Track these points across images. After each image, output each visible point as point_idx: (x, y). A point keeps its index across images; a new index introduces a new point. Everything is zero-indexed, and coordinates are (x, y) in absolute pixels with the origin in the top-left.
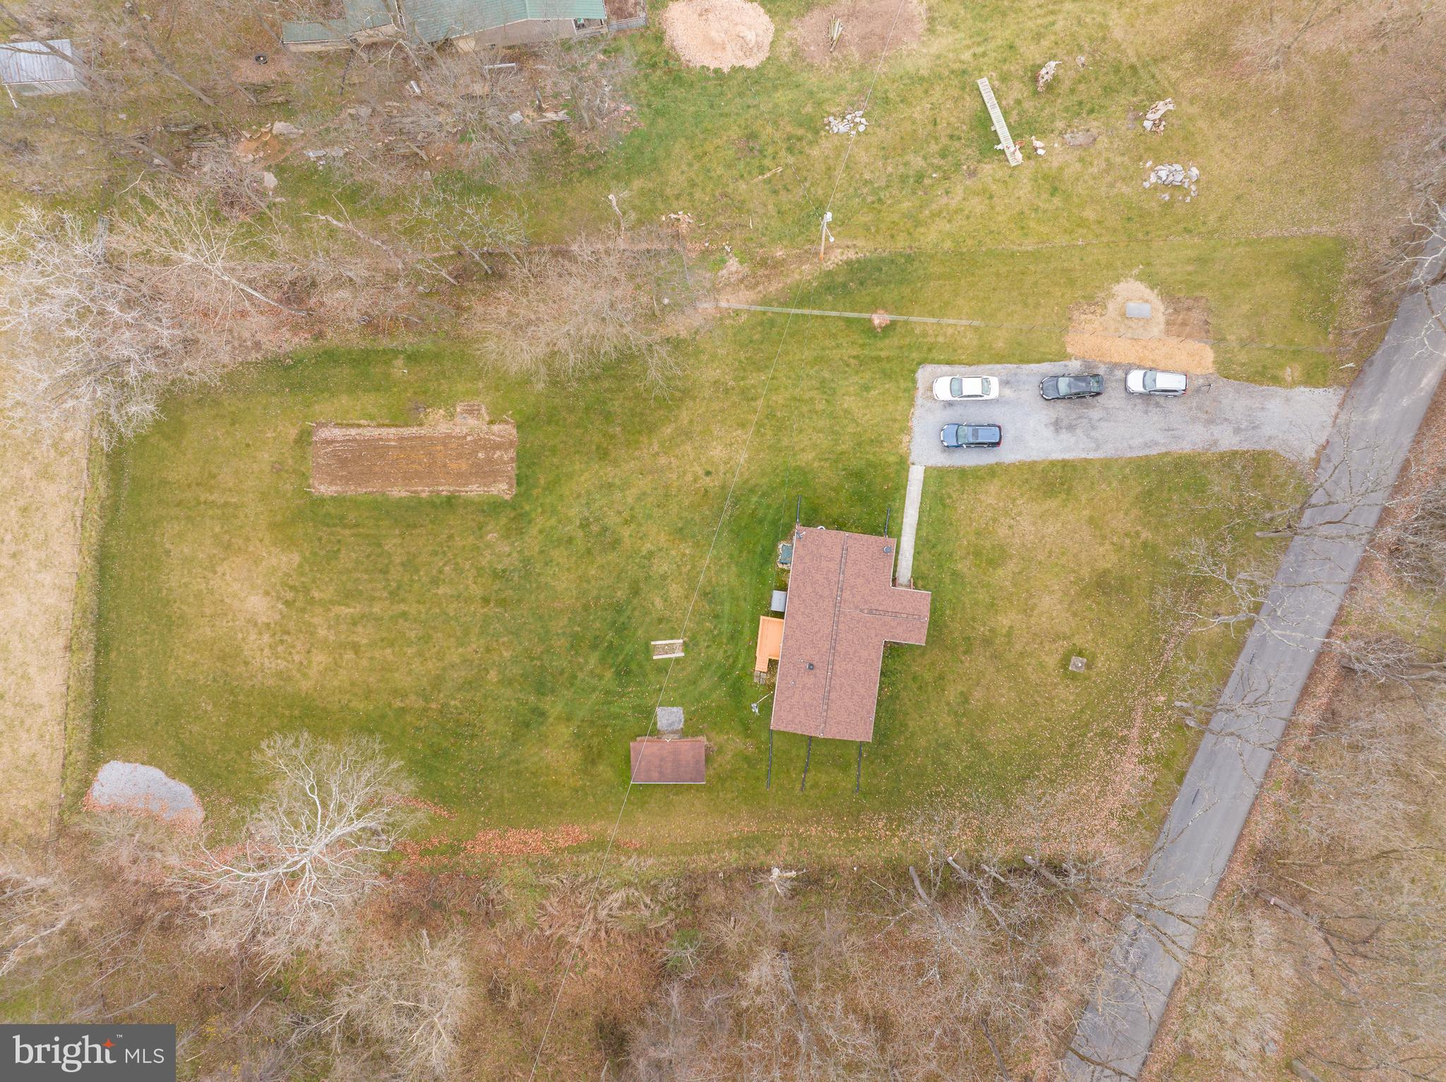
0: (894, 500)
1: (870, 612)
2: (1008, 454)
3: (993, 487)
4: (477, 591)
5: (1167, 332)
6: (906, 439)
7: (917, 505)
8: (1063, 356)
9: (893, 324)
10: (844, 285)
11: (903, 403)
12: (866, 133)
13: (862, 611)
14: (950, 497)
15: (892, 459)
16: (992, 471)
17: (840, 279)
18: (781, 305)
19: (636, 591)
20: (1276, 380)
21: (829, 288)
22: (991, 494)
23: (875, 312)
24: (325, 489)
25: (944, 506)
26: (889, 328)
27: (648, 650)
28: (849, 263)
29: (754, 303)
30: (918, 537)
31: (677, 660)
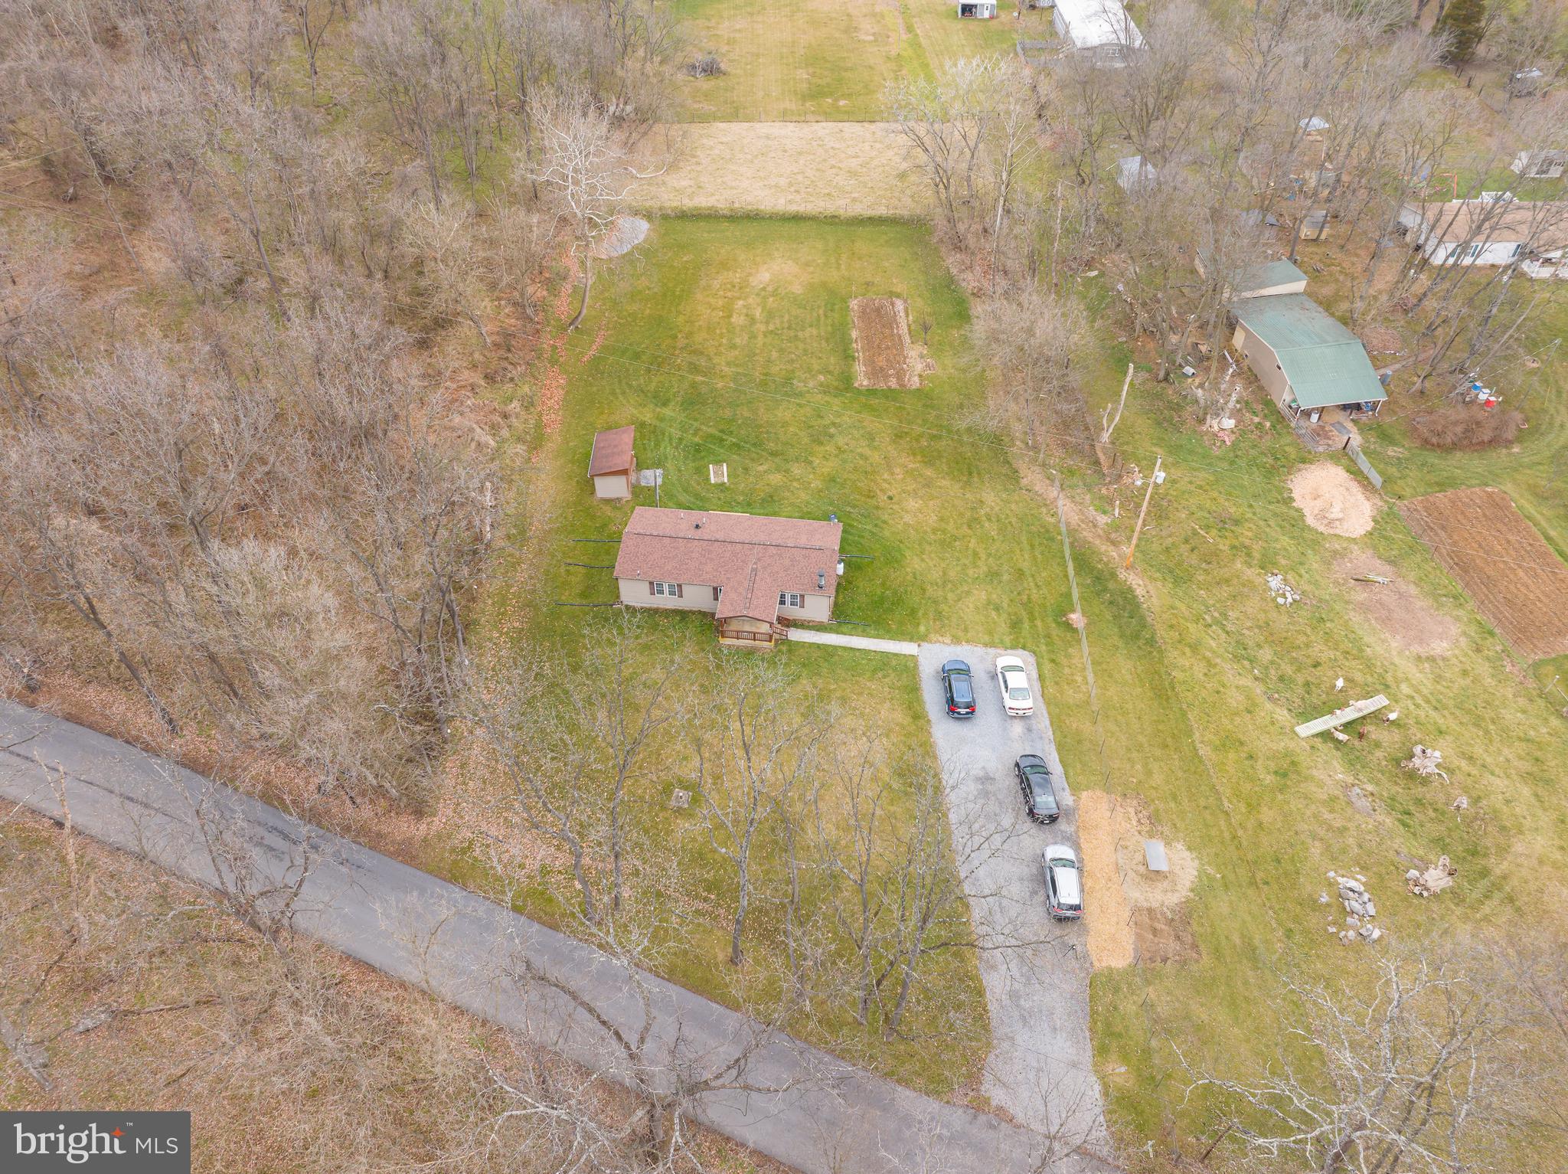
0: (875, 629)
1: (754, 570)
2: (943, 731)
3: (900, 716)
4: (775, 370)
5: (1136, 910)
6: (948, 640)
7: (873, 648)
8: (1075, 789)
9: (1075, 630)
10: (1105, 590)
11: (987, 638)
12: (1278, 606)
13: (755, 563)
14: (885, 677)
15: (922, 629)
16: (918, 716)
17: (1111, 585)
18: (1072, 544)
19: (774, 454)
20: (1102, 1051)
21: (1098, 579)
22: (892, 714)
23: (1084, 614)
24: (854, 304)
25: (875, 671)
26: (1068, 626)
27: (719, 462)
28: (1130, 589)
29: (1068, 524)
30: (835, 647)
31: (708, 479)
